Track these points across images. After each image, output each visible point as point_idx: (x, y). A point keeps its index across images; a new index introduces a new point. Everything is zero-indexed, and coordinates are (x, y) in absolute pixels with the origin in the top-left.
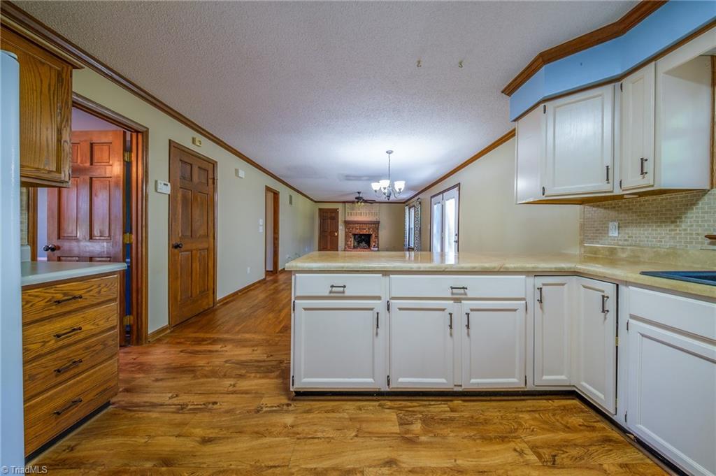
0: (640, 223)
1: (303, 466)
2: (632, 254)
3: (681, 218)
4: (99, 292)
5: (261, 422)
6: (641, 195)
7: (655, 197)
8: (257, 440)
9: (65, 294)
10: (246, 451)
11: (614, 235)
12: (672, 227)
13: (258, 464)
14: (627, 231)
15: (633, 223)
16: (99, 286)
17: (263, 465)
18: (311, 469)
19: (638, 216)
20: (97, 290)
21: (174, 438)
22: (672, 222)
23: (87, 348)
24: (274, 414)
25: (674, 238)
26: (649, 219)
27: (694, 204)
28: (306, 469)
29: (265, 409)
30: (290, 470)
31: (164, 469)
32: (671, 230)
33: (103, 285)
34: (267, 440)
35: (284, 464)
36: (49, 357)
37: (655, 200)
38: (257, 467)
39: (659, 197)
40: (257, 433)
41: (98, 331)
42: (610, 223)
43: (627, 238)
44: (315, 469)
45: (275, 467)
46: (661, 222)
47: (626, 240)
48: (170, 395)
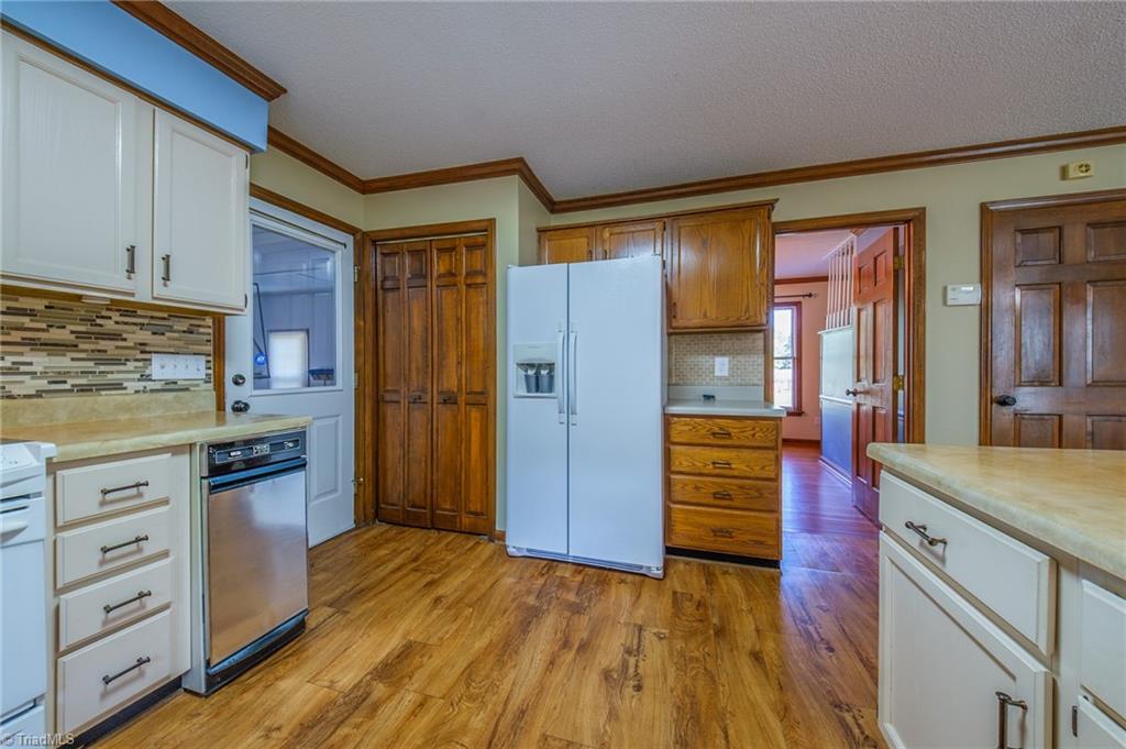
4: (754, 435)
5: (812, 712)
8: (772, 710)
9: (721, 429)
10: (749, 699)
13: (728, 715)
16: (754, 429)
17: (728, 722)
20: (752, 432)
21: (753, 627)
23: (741, 487)
24: (842, 731)
29: (848, 717)
31: (712, 632)
33: (757, 429)
34: (774, 723)
36: (710, 479)
38: (724, 714)
40: (786, 709)
41: (752, 475)
45: (726, 737)
48: (823, 604)
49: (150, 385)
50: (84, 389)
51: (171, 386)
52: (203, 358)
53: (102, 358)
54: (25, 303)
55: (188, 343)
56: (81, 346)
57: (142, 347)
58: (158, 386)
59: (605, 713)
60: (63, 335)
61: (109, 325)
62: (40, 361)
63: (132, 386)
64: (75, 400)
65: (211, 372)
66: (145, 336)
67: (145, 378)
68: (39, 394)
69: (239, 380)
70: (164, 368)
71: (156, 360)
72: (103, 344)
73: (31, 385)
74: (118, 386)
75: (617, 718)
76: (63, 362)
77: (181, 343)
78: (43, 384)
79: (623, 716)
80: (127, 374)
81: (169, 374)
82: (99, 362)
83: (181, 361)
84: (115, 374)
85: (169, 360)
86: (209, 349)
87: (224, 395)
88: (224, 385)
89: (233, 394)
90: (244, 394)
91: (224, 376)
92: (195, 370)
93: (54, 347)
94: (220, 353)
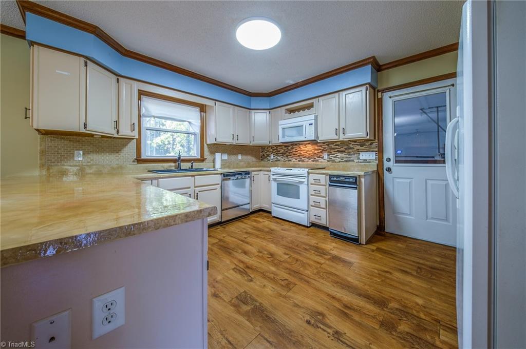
0: (98, 152)
1: (252, 326)
2: (97, 170)
3: (121, 151)
6: (103, 137)
7: (107, 139)
11: (79, 159)
12: (117, 155)
14: (89, 157)
15: (93, 152)
18: (249, 321)
19: (98, 148)
22: (117, 152)
25: (118, 160)
26: (104, 150)
27: (126, 145)
28: (252, 324)
30: (260, 330)
32: (116, 156)
35: (261, 338)
37: (107, 141)
39: (110, 140)
42: (75, 152)
43: (89, 161)
44: (247, 320)
46: (112, 152)
47: (89, 162)
49: (360, 161)
50: (346, 161)
51: (365, 161)
52: (374, 153)
53: (349, 153)
54: (337, 143)
55: (370, 148)
56: (346, 151)
57: (358, 150)
58: (362, 161)
59: (299, 304)
60: (343, 149)
61: (350, 145)
62: (340, 155)
63: (356, 161)
64: (345, 163)
65: (377, 157)
66: (359, 147)
67: (359, 159)
68: (339, 162)
69: (389, 160)
70: (363, 156)
71: (361, 154)
72: (350, 150)
73: (338, 160)
74: (353, 161)
75: (295, 306)
76: (343, 155)
77: (368, 148)
78: (340, 160)
79: (296, 309)
80: (354, 157)
81: (364, 157)
82: (349, 155)
83: (367, 154)
85: (365, 154)
86: (377, 149)
87: (383, 165)
88: (383, 161)
89: (386, 165)
90: (391, 164)
91: (383, 158)
92: (371, 156)
93: (342, 152)
94: (380, 151)
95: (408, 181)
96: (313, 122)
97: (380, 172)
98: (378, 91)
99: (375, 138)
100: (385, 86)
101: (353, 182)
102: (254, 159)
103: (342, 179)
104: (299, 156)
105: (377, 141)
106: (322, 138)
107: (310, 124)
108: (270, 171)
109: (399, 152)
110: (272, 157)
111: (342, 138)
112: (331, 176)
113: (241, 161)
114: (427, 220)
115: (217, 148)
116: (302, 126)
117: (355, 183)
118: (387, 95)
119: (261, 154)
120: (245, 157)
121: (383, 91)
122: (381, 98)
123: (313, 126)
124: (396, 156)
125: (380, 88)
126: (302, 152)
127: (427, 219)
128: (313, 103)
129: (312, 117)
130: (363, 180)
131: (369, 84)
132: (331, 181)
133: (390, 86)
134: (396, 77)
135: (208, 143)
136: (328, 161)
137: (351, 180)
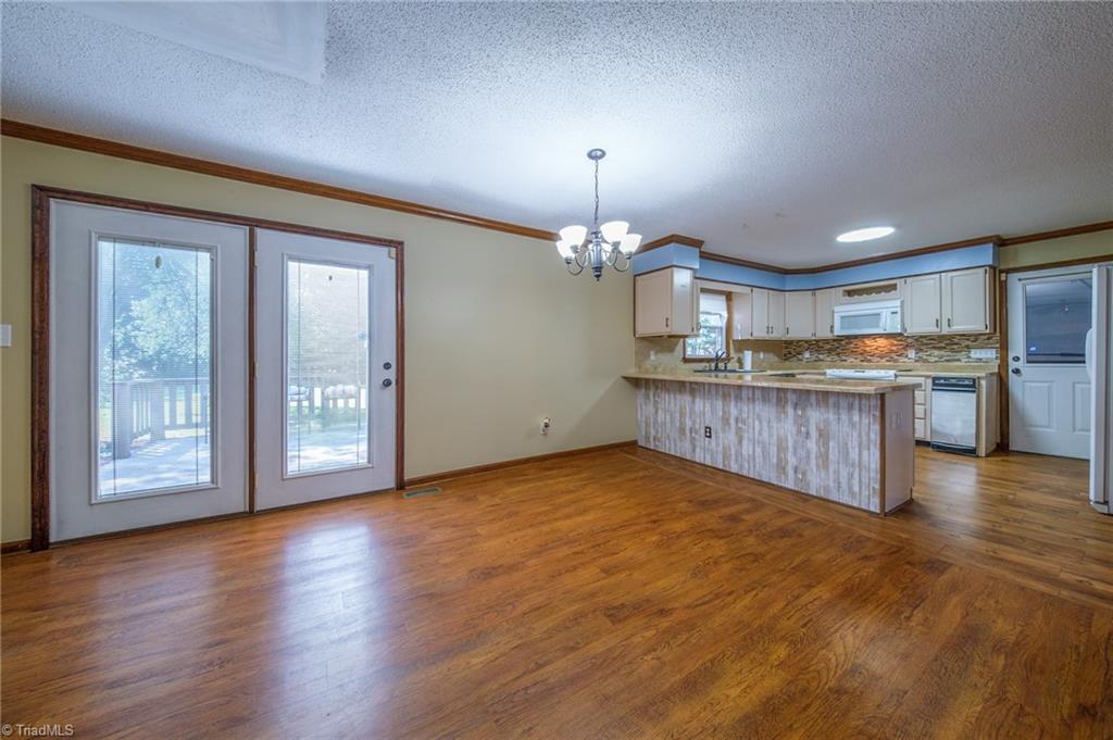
0: (662, 352)
3: (674, 350)
11: (653, 358)
12: (672, 354)
14: (658, 356)
19: (662, 348)
25: (673, 359)
27: (677, 344)
32: (672, 356)
46: (669, 352)
49: (971, 360)
51: (980, 360)
52: (994, 350)
53: (953, 350)
54: (933, 337)
55: (986, 344)
56: (948, 347)
57: (968, 347)
58: (974, 360)
60: (943, 345)
61: (956, 340)
62: (936, 352)
63: (964, 360)
65: (999, 355)
66: (968, 343)
67: (969, 357)
68: (936, 361)
69: (1017, 359)
70: (975, 354)
71: (973, 351)
72: (955, 347)
73: (934, 359)
74: (959, 360)
76: (942, 352)
77: (983, 344)
81: (978, 356)
82: (953, 352)
83: (983, 351)
84: (958, 356)
85: (978, 351)
86: (998, 345)
87: (1007, 365)
88: (1007, 362)
89: (1012, 365)
90: (1019, 365)
91: (1007, 356)
92: (990, 354)
93: (940, 348)
94: (1004, 346)
95: (1046, 385)
96: (899, 310)
97: (1003, 375)
98: (1001, 272)
99: (995, 330)
100: (1011, 266)
101: (971, 386)
102: (776, 359)
103: (953, 381)
104: (861, 354)
105: (998, 334)
106: (911, 331)
107: (893, 313)
108: (825, 373)
109: (1033, 349)
110: (807, 355)
111: (945, 330)
112: (934, 379)
113: (763, 361)
114: (1076, 433)
115: (742, 345)
116: (879, 314)
117: (973, 386)
118: (1013, 278)
119: (785, 351)
120: (767, 355)
121: (1008, 271)
122: (1006, 281)
123: (899, 315)
124: (1029, 354)
125: (1002, 267)
126: (867, 349)
127: (1074, 430)
128: (895, 285)
129: (898, 303)
130: (983, 383)
131: (990, 266)
132: (934, 384)
133: (1017, 266)
134: (1029, 255)
135: (735, 338)
136: (916, 361)
137: (966, 383)
